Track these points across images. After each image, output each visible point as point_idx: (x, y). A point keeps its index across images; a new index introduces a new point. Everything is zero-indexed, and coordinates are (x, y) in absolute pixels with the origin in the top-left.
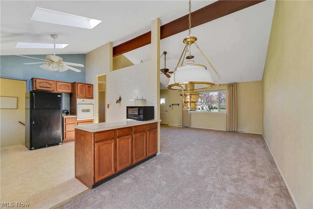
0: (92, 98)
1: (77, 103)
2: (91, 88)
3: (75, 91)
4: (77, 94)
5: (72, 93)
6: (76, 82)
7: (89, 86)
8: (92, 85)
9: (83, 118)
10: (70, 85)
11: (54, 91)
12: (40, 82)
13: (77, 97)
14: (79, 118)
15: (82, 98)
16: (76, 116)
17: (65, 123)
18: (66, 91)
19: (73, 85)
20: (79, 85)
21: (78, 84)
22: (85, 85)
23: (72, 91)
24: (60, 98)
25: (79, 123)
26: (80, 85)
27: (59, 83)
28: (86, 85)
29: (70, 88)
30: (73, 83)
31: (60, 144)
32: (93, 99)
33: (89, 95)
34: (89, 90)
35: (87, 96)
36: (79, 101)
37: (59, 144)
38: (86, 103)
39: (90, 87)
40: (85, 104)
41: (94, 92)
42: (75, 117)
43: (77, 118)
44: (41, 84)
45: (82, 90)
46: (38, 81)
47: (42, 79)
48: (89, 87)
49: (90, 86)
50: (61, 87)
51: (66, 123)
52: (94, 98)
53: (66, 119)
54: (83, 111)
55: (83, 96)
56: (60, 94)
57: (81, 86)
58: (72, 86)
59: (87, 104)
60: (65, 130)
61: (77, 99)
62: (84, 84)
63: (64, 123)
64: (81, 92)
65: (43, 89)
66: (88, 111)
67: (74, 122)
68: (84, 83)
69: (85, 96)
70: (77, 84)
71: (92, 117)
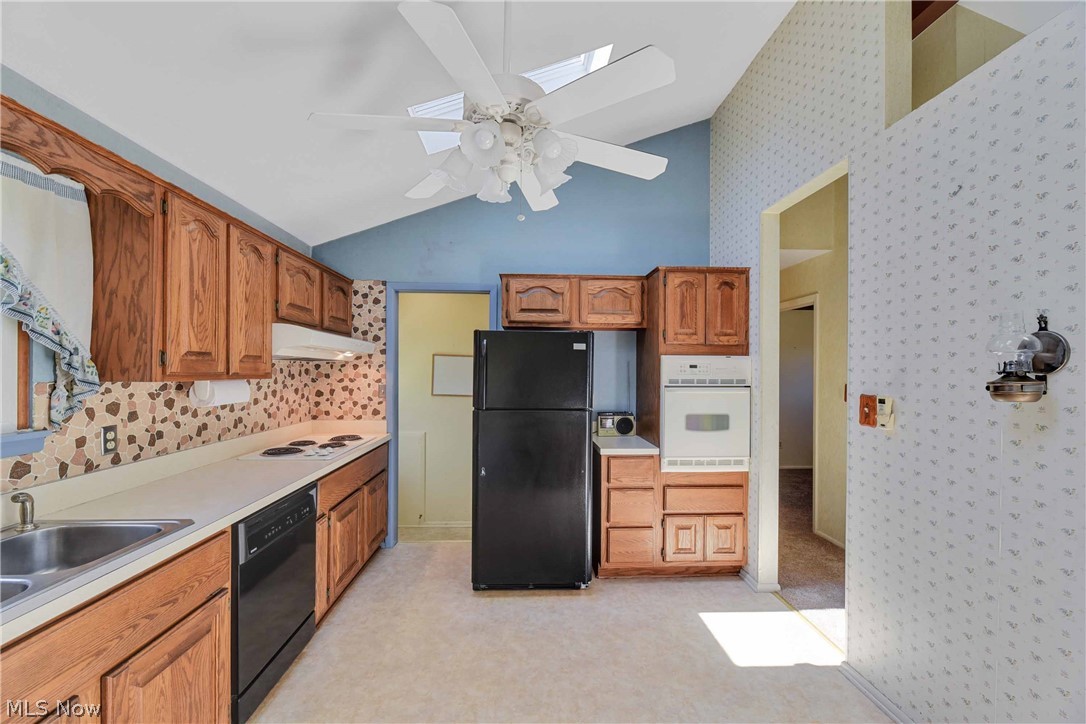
0: (742, 349)
1: (664, 380)
2: (735, 292)
3: (656, 315)
4: (664, 330)
5: (644, 330)
6: (656, 270)
7: (727, 278)
8: (744, 272)
9: (689, 463)
10: (632, 287)
11: (568, 322)
12: (520, 290)
13: (662, 347)
14: (671, 463)
15: (686, 349)
16: (654, 451)
17: (608, 481)
18: (618, 320)
19: (649, 284)
20: (674, 280)
21: (671, 277)
22: (702, 276)
23: (643, 318)
24: (584, 358)
25: (669, 486)
26: (677, 281)
27: (590, 282)
28: (711, 278)
29: (636, 303)
30: (648, 277)
31: (583, 586)
32: (746, 353)
33: (726, 335)
34: (727, 305)
35: (715, 338)
36: (671, 366)
37: (579, 588)
38: (708, 378)
39: (730, 285)
40: (701, 384)
41: (752, 315)
42: (652, 457)
43: (665, 461)
44: (524, 297)
45: (688, 308)
46: (515, 285)
47: (528, 276)
48: (728, 288)
49: (733, 281)
50: (596, 302)
51: (611, 485)
52: (752, 349)
53: (612, 461)
54: (694, 423)
55: (693, 340)
56: (585, 336)
57: (684, 287)
58: (643, 292)
59: (713, 384)
60: (608, 521)
61: (663, 357)
62: (700, 271)
63: (604, 485)
64: (683, 316)
65: (530, 319)
66: (720, 423)
67: (648, 484)
68: (703, 265)
69: (702, 341)
70: (661, 275)
71: (740, 463)
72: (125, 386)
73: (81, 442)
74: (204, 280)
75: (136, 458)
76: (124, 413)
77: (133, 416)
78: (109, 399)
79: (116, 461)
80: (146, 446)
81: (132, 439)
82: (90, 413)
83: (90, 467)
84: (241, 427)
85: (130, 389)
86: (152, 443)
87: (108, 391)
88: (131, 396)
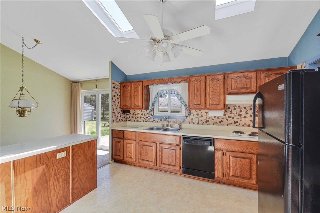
72: (200, 111)
73: (192, 119)
74: (198, 90)
75: (202, 124)
76: (200, 115)
77: (202, 116)
78: (197, 113)
79: (198, 123)
80: (205, 122)
81: (201, 120)
82: (194, 115)
83: (193, 123)
84: (237, 124)
85: (201, 111)
86: (206, 122)
87: (197, 111)
88: (201, 113)
